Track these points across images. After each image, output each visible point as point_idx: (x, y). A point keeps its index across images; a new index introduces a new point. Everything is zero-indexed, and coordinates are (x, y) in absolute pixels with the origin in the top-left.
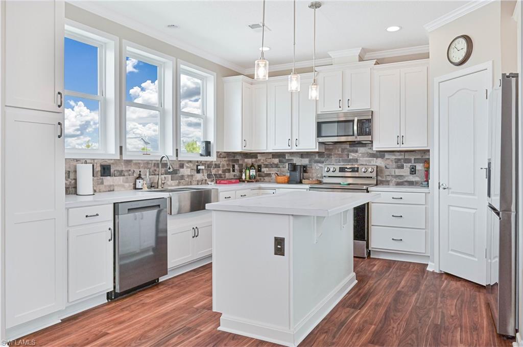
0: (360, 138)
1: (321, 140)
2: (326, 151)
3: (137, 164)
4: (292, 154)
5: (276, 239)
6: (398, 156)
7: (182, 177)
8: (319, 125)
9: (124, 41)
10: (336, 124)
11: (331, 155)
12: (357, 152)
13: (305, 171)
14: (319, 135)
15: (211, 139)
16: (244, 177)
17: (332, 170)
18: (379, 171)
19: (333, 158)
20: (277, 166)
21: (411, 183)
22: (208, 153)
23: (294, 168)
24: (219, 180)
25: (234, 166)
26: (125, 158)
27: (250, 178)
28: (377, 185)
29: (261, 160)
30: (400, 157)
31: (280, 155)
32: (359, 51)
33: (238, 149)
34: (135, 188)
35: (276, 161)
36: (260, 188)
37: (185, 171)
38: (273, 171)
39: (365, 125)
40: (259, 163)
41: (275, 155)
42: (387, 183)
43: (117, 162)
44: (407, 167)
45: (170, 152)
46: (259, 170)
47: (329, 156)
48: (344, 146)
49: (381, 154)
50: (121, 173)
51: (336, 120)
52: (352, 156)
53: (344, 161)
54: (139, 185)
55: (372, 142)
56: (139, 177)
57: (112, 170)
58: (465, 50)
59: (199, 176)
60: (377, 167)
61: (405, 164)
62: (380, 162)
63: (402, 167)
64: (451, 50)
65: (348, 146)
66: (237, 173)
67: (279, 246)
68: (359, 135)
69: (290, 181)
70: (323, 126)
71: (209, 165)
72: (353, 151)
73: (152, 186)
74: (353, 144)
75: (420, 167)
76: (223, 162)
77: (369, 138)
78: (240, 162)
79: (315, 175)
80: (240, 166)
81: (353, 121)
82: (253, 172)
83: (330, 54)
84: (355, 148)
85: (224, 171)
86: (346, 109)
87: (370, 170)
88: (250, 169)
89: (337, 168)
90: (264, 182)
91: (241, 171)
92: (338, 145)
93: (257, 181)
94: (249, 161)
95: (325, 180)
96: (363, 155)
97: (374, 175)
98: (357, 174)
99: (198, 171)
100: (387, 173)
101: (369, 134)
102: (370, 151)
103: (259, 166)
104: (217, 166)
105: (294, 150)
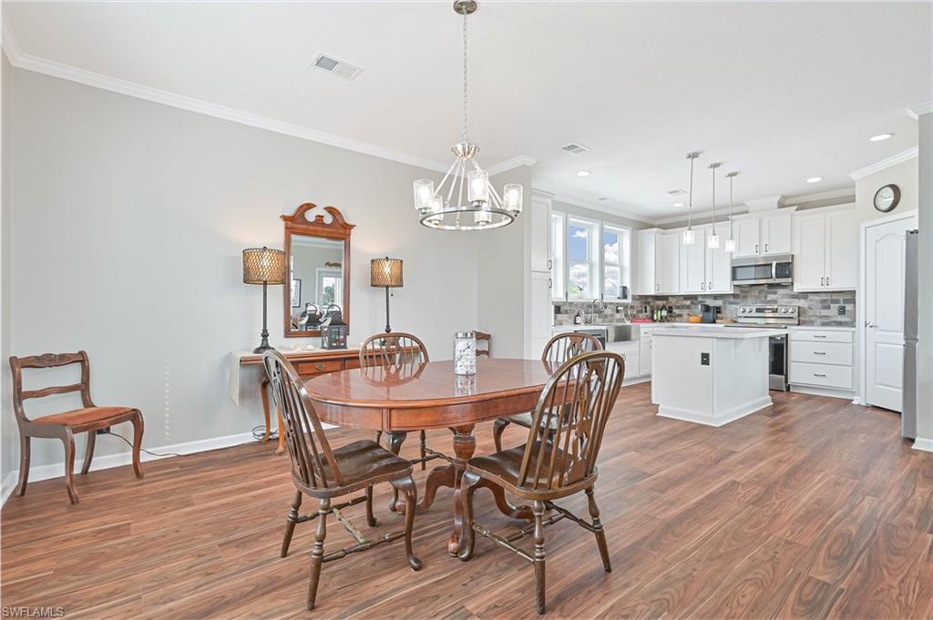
0: (778, 281)
1: (736, 283)
2: (741, 293)
3: (576, 306)
4: (705, 296)
5: (703, 354)
6: (824, 297)
7: (606, 317)
8: (734, 269)
9: (569, 215)
10: (753, 268)
11: (746, 296)
12: (776, 293)
13: (719, 312)
14: (734, 278)
15: (627, 284)
16: (655, 317)
17: (748, 310)
18: (800, 311)
19: (750, 300)
20: (688, 307)
21: (840, 324)
22: (625, 297)
23: (707, 309)
24: (634, 318)
25: (646, 307)
26: (569, 301)
27: (661, 318)
28: (799, 324)
29: (672, 302)
30: (826, 298)
31: (692, 298)
32: (778, 198)
33: (652, 293)
34: (575, 323)
35: (688, 303)
36: (674, 327)
37: (608, 311)
38: (685, 312)
39: (785, 269)
40: (671, 305)
41: (686, 297)
42: (811, 323)
43: (564, 303)
44: (835, 308)
45: (597, 296)
46: (670, 310)
47: (745, 297)
48: (761, 288)
49: (804, 295)
50: (566, 312)
51: (754, 264)
52: (770, 297)
53: (762, 302)
54: (578, 321)
55: (792, 284)
56: (578, 315)
57: (562, 310)
58: (892, 199)
59: (618, 316)
60: (799, 308)
61: (832, 305)
62: (802, 303)
63: (829, 307)
64: (878, 198)
65: (765, 288)
66: (649, 313)
67: (705, 359)
68: (777, 277)
69: (703, 321)
70: (739, 270)
71: (626, 307)
72: (770, 293)
73: (587, 322)
74: (771, 286)
75: (849, 307)
76: (637, 304)
77: (790, 280)
78: (652, 304)
79: (729, 315)
80: (652, 307)
81: (771, 265)
82: (664, 313)
83: (746, 202)
84: (774, 290)
85: (638, 312)
86: (764, 254)
87: (790, 311)
88: (661, 310)
89: (754, 309)
90: (675, 321)
91: (652, 312)
92: (754, 287)
93: (668, 321)
94: (660, 303)
95: (740, 320)
96: (783, 296)
97: (796, 315)
98: (776, 315)
99: (618, 311)
100: (812, 314)
101: (790, 275)
102: (790, 292)
103: (671, 308)
104: (632, 307)
105: (708, 292)
